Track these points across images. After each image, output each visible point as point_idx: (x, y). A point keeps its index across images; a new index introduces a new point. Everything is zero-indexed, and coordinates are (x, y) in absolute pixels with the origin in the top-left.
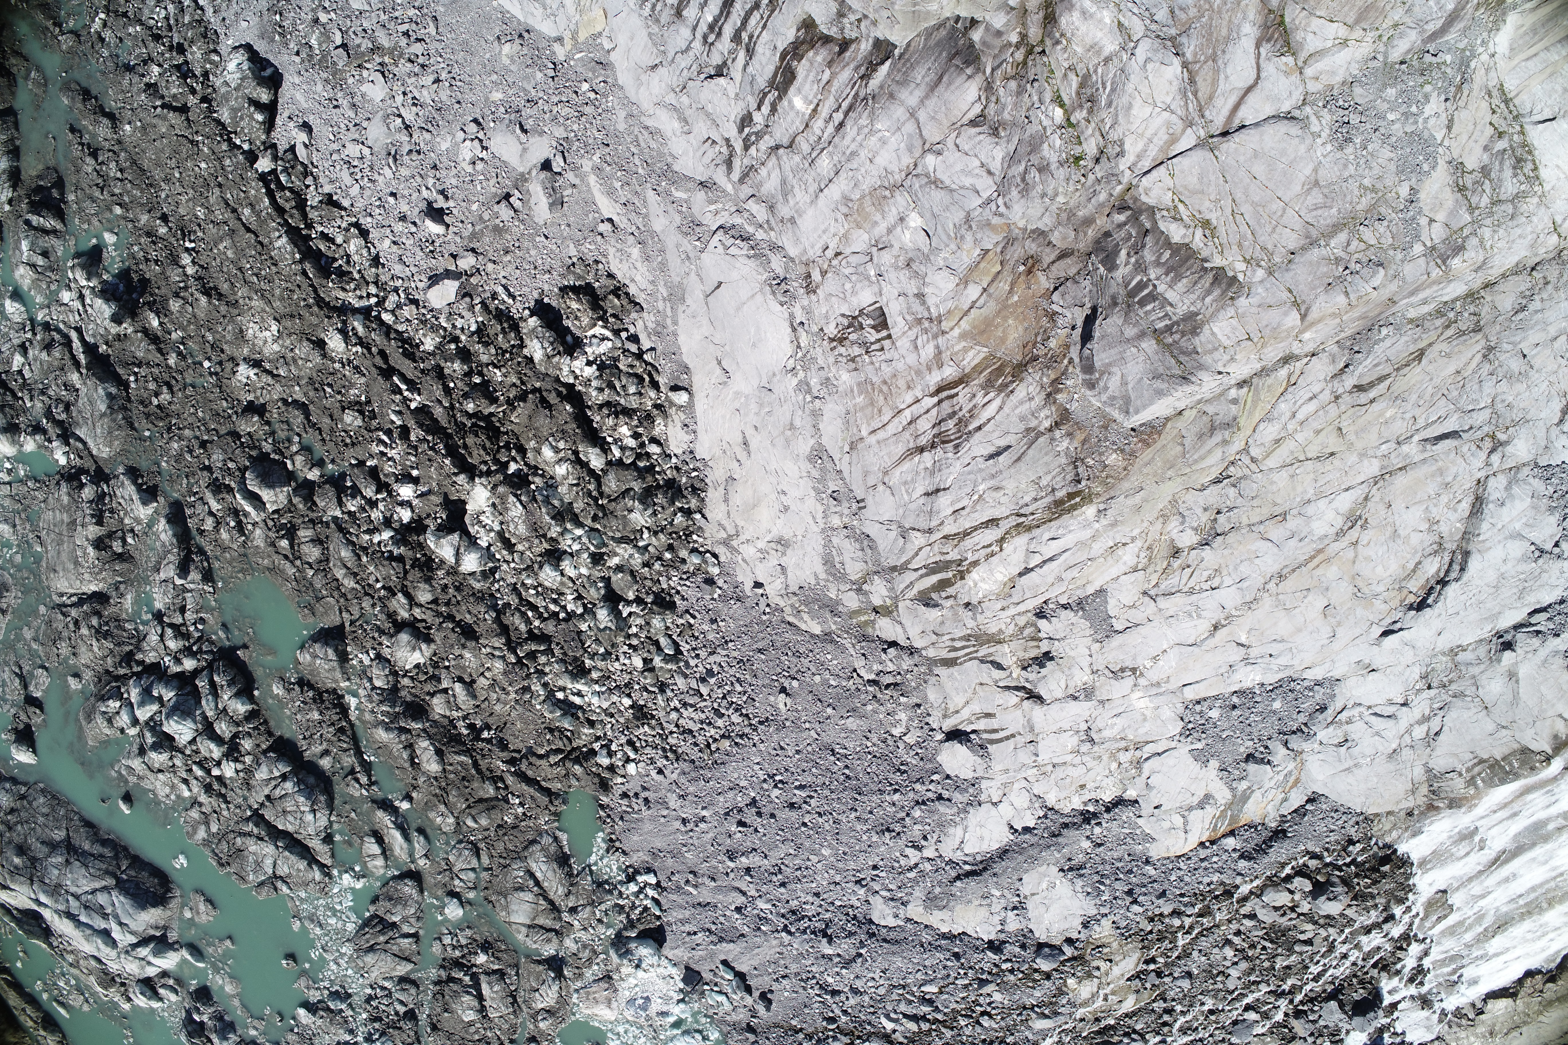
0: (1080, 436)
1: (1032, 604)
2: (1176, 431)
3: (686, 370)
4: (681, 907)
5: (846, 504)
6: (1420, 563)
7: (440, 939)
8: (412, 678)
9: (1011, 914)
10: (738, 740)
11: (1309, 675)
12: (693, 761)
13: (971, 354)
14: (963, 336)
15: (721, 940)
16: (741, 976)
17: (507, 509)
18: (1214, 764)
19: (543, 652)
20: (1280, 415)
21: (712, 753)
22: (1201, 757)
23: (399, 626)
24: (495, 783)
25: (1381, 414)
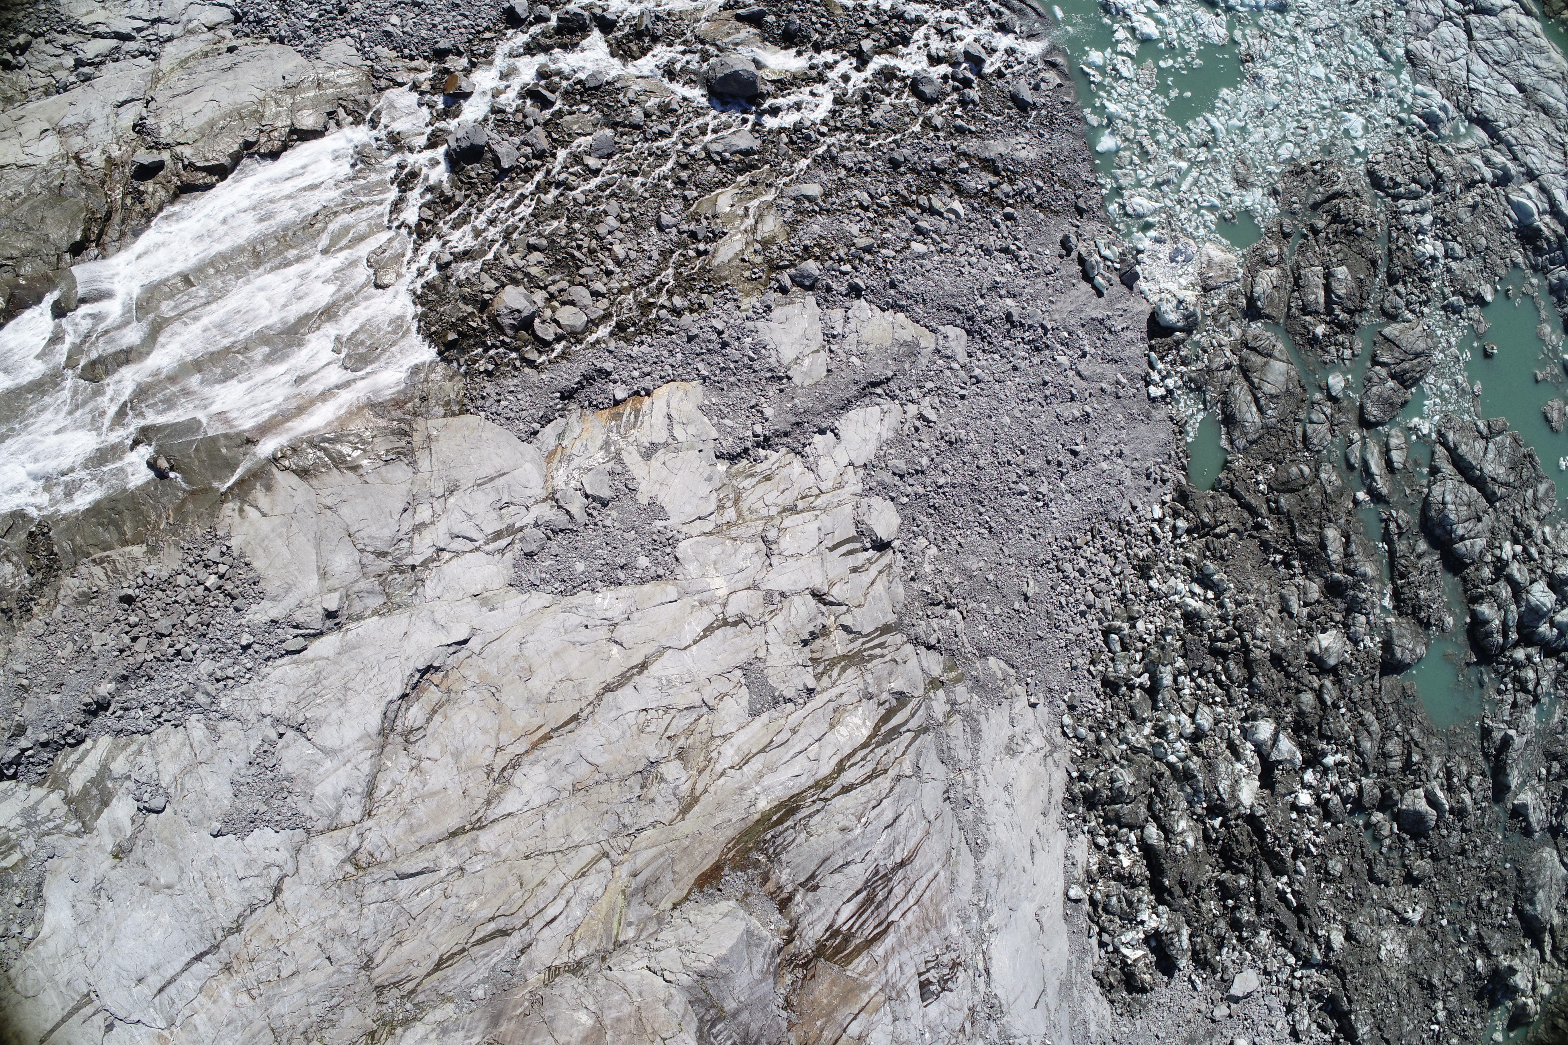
0: (771, 886)
1: (818, 700)
2: (680, 886)
3: (1066, 918)
4: (1131, 359)
5: (960, 796)
6: (428, 721)
7: (1354, 355)
8: (1332, 620)
9: (839, 330)
10: (1069, 544)
11: (546, 599)
12: (1107, 520)
13: (861, 969)
14: (867, 987)
15: (1101, 322)
16: (1087, 277)
17: (1231, 786)
18: (643, 499)
19: (1221, 640)
20: (581, 903)
21: (1091, 530)
22: (655, 510)
23: (1334, 671)
24: (1277, 508)
25: (482, 905)
